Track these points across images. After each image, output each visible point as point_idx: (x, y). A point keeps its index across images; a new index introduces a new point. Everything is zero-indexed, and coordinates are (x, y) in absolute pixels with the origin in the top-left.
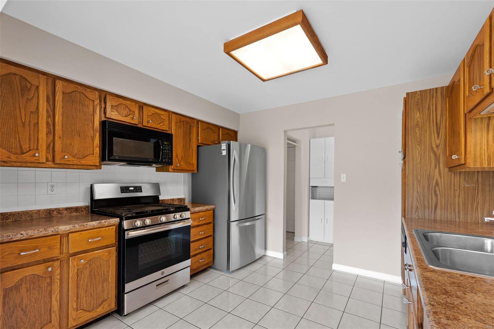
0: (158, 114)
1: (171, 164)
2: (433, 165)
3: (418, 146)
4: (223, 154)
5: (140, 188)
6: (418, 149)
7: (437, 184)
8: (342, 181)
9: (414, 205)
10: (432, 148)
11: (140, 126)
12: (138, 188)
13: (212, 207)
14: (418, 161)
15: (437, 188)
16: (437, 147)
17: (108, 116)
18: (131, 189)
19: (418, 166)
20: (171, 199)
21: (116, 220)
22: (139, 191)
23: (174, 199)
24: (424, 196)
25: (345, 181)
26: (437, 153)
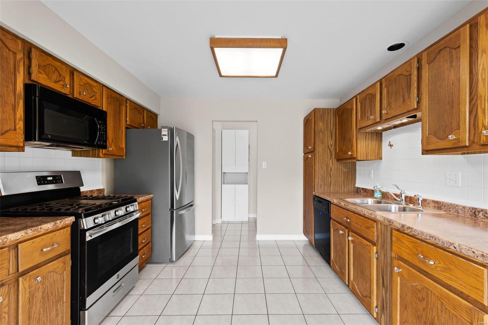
0: (90, 85)
1: (105, 147)
2: (329, 157)
3: (321, 145)
4: (164, 140)
5: (60, 178)
6: (321, 146)
7: (331, 170)
8: (263, 168)
9: (320, 183)
10: (329, 146)
11: (70, 96)
12: (57, 178)
13: (151, 196)
14: (322, 154)
15: (331, 172)
16: (331, 146)
17: (34, 77)
18: (49, 178)
19: (322, 157)
20: (90, 191)
21: (71, 220)
22: (59, 181)
23: (93, 190)
24: (324, 177)
25: (265, 168)
26: (331, 150)
